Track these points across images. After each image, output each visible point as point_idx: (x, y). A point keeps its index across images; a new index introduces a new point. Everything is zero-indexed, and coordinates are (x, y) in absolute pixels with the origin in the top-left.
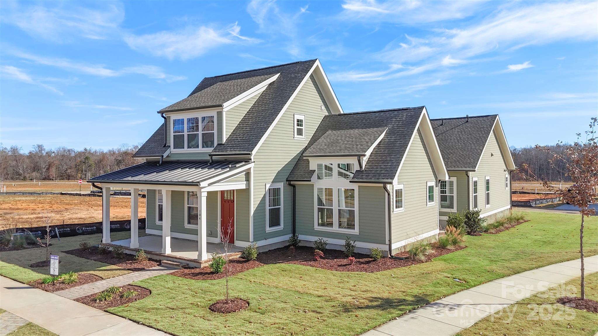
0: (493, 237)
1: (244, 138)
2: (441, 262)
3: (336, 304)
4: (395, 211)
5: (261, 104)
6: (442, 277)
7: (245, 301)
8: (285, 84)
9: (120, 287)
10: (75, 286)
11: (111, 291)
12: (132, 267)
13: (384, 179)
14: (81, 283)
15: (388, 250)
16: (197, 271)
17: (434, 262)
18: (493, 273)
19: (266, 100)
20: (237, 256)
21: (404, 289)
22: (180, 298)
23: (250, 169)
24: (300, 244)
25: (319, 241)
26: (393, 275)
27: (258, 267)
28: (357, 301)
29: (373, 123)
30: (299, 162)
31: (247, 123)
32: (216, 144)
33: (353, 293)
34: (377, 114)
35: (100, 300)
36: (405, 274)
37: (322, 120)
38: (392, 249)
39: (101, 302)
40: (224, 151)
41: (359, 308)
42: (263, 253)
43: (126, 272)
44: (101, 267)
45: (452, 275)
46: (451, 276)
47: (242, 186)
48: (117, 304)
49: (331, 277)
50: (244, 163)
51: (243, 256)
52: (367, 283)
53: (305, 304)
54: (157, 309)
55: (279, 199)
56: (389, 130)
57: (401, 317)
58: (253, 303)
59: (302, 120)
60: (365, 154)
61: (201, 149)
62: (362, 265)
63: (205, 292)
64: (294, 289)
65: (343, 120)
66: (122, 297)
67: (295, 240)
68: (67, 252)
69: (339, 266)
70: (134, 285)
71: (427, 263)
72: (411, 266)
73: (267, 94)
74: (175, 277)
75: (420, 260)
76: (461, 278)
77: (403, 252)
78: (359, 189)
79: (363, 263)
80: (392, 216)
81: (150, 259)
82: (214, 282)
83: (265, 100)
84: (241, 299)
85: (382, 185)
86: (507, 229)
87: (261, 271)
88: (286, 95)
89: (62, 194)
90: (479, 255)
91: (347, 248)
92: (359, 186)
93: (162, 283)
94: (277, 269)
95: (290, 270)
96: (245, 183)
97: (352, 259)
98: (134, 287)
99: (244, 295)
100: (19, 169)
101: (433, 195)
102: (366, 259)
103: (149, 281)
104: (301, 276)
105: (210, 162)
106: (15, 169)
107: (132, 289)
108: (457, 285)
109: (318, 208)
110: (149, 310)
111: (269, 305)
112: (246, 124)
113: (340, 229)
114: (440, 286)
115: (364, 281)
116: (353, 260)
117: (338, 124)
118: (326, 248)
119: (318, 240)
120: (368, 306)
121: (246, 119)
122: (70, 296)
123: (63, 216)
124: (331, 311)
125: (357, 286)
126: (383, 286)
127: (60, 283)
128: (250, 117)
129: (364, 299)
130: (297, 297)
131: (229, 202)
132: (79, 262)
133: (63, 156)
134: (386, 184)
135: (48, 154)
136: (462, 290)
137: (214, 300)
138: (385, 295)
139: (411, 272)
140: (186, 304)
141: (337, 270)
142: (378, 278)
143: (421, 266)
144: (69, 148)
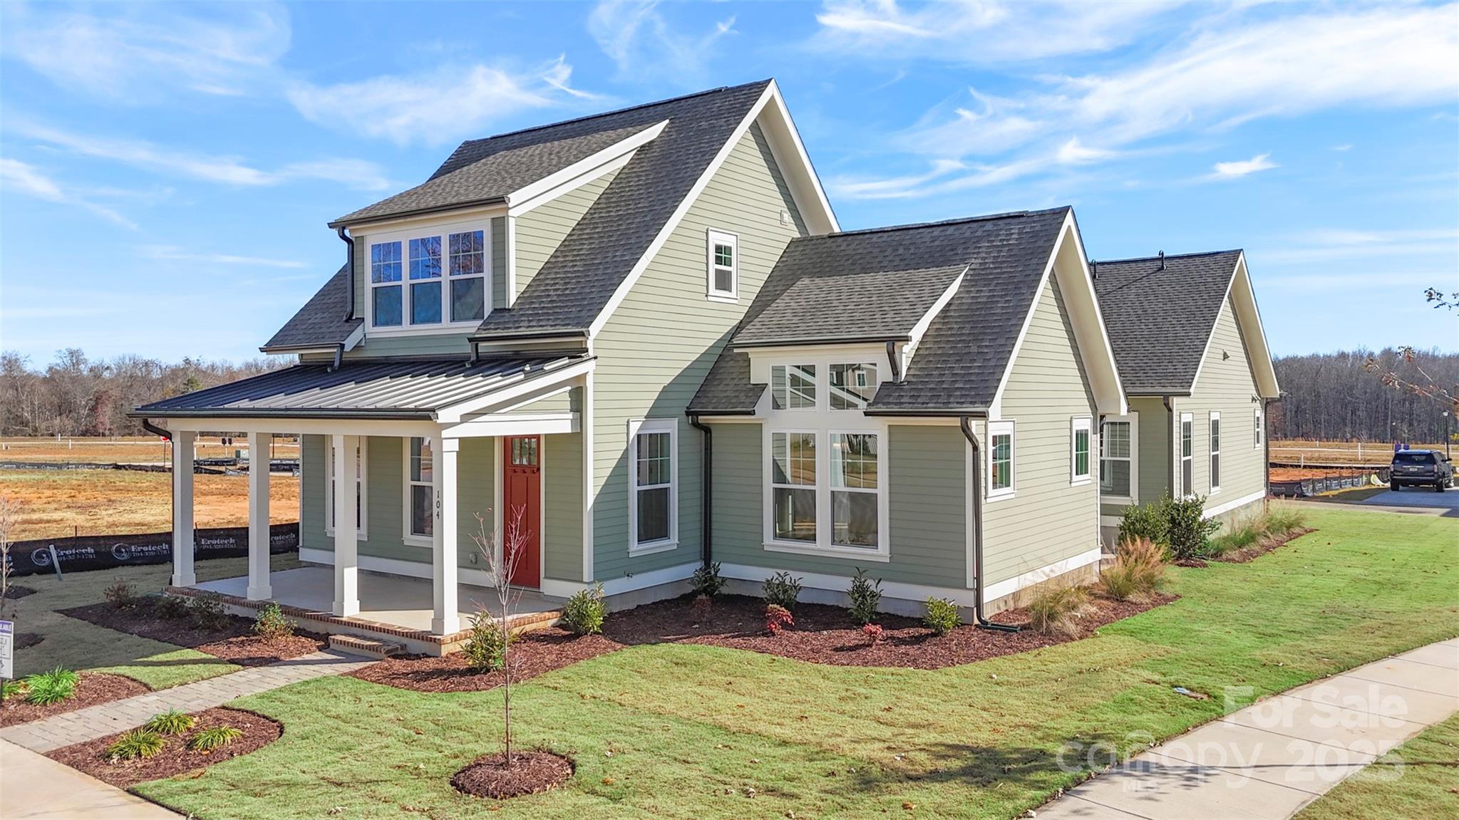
0: (1238, 571)
1: (567, 292)
2: (1122, 638)
3: (840, 768)
4: (994, 496)
5: (615, 202)
6: (1136, 681)
7: (563, 757)
8: (683, 148)
9: (193, 715)
10: (64, 709)
11: (162, 727)
12: (245, 654)
13: (964, 406)
14: (82, 703)
15: (972, 604)
16: (430, 664)
17: (1104, 639)
18: (1278, 671)
19: (629, 191)
20: (546, 622)
21: (1035, 718)
22: (367, 747)
23: (583, 377)
24: (725, 590)
25: (777, 582)
26: (994, 676)
27: (604, 652)
28: (902, 757)
29: (927, 256)
30: (723, 364)
31: (575, 253)
32: (488, 310)
33: (887, 732)
34: (937, 232)
35: (121, 755)
36: (1030, 673)
37: (784, 252)
38: (985, 602)
39: (126, 762)
40: (510, 328)
41: (910, 778)
42: (621, 613)
43: (221, 668)
44: (153, 654)
45: (1164, 675)
46: (1164, 679)
47: (562, 425)
48: (171, 768)
49: (815, 682)
50: (566, 361)
51: (562, 622)
52: (923, 702)
53: (745, 766)
54: (290, 785)
55: (665, 466)
56: (972, 272)
57: (1043, 808)
58: (588, 765)
59: (730, 248)
60: (909, 334)
61: (446, 326)
62: (903, 649)
63: (443, 728)
64: (709, 720)
65: (842, 248)
66: (190, 745)
67: (711, 578)
68: (69, 613)
69: (836, 650)
70: (236, 707)
71: (1085, 641)
72: (1041, 649)
73: (634, 175)
74: (363, 684)
75: (1063, 634)
76: (1194, 685)
77: (1012, 609)
78: (890, 433)
79: (903, 641)
80: (984, 508)
81: (298, 632)
82: (475, 697)
83: (627, 189)
84: (550, 752)
85: (956, 422)
86: (1268, 550)
87: (615, 665)
88: (687, 175)
89: (117, 467)
90: (1221, 619)
91: (857, 600)
92: (889, 426)
93: (321, 703)
94: (660, 660)
95: (697, 664)
96: (570, 416)
97: (873, 630)
98: (236, 714)
99: (560, 738)
100: (23, 409)
101: (1087, 454)
102: (913, 631)
103: (285, 696)
104: (730, 679)
105: (472, 359)
106: (13, 410)
107: (226, 721)
108: (1186, 705)
109: (776, 489)
110: (263, 787)
111: (637, 772)
112: (574, 256)
113: (837, 548)
114: (1138, 708)
115: (914, 693)
116: (876, 633)
117: (829, 259)
118: (797, 599)
119: (776, 576)
120: (936, 771)
121: (574, 240)
122: (41, 742)
123: (94, 517)
124: (826, 792)
125: (897, 710)
126: (973, 711)
127: (20, 702)
128: (585, 236)
129: (921, 750)
130: (720, 746)
131: (524, 472)
132: (95, 640)
133: (131, 377)
134: (970, 418)
135: (96, 372)
136: (1207, 721)
137: (469, 755)
138: (983, 738)
139: (1044, 668)
140: (383, 769)
141: (831, 663)
142: (953, 686)
143: (1070, 650)
144: (147, 358)
